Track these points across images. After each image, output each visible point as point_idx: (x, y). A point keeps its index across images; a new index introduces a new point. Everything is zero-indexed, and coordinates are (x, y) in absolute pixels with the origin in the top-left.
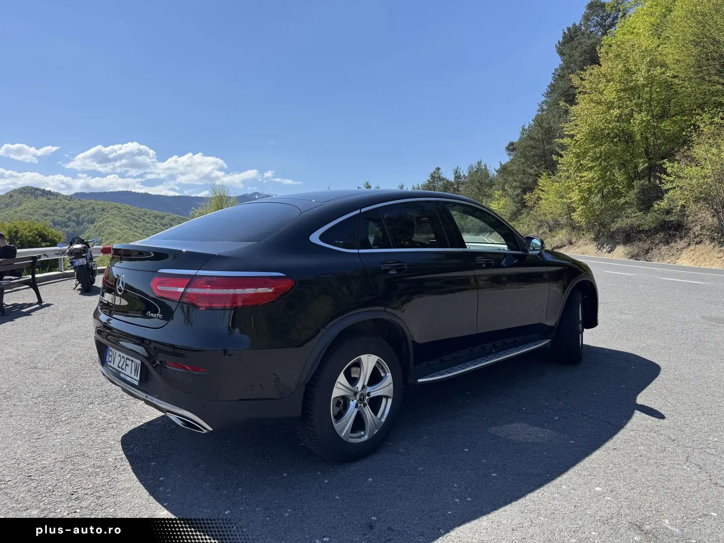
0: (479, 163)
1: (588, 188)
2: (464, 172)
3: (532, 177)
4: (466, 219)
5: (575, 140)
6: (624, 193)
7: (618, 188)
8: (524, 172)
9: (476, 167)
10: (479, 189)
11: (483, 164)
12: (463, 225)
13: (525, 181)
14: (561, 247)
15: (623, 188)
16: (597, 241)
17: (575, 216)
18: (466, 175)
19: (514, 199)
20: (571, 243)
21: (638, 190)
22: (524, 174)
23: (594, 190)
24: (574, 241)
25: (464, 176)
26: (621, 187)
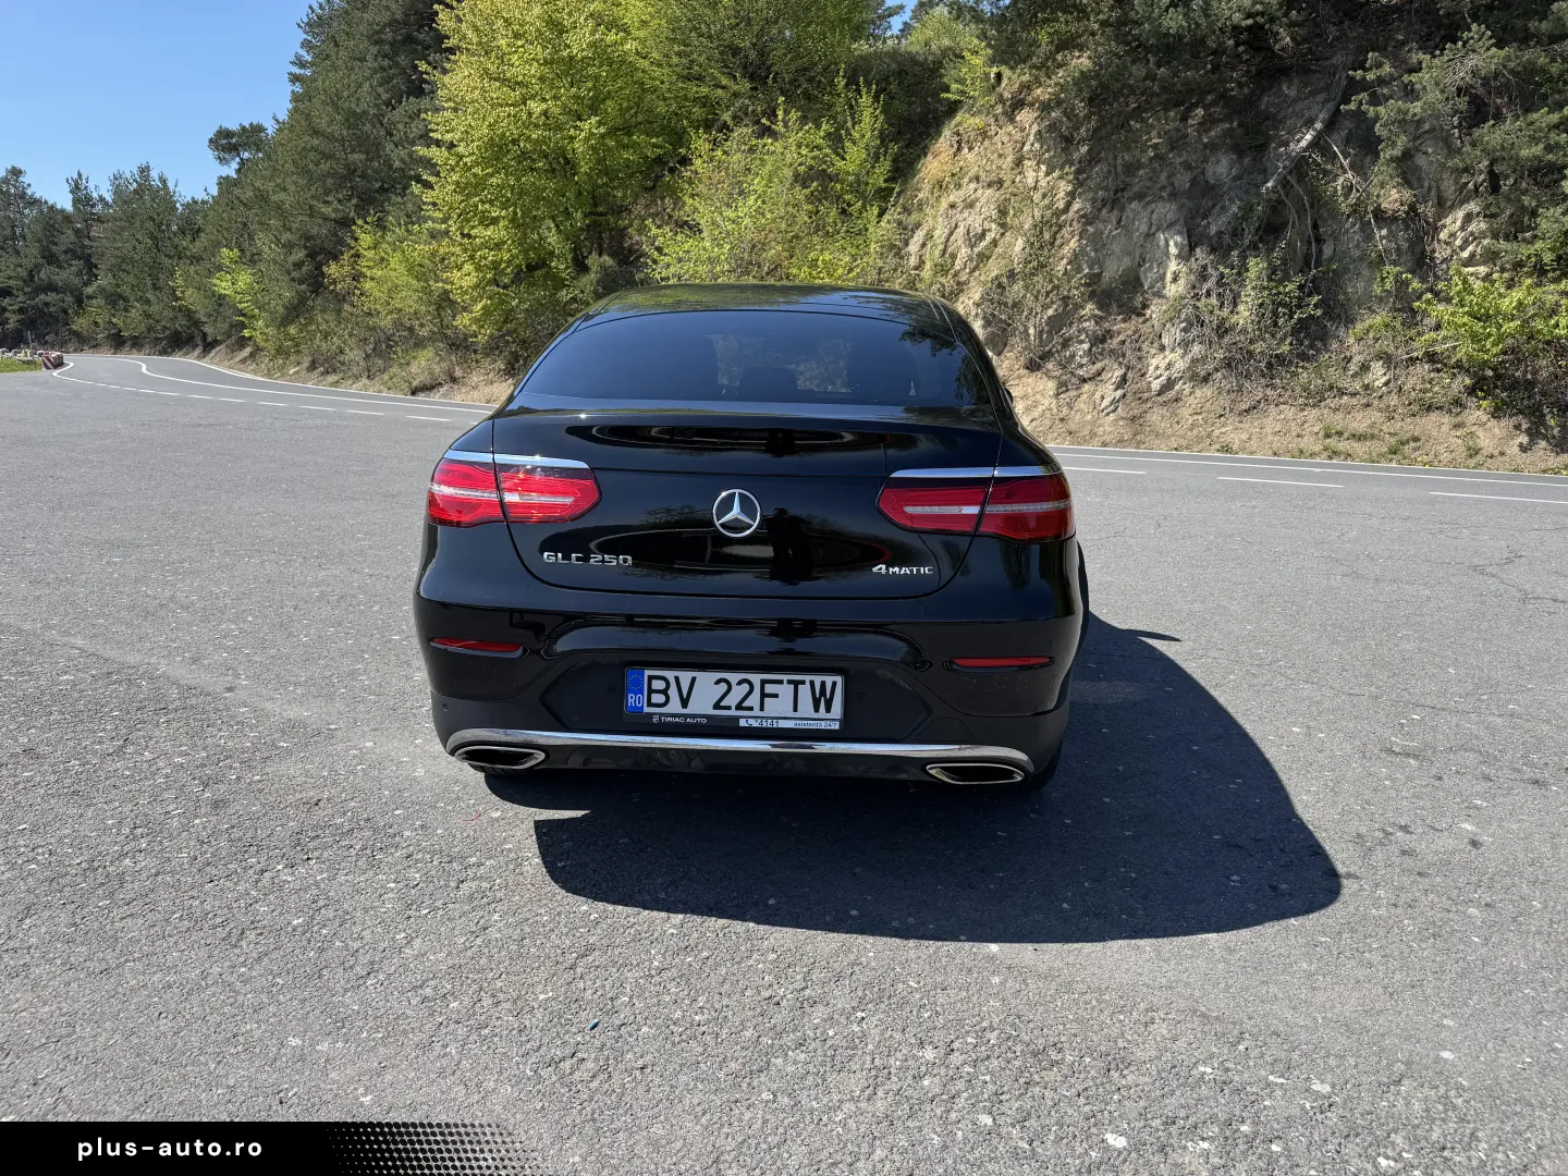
0: (144, 171)
1: (493, 262)
2: (101, 188)
3: (328, 223)
4: (126, 310)
5: (457, 155)
6: (567, 280)
7: (556, 268)
8: (312, 212)
9: (135, 180)
10: (154, 238)
11: (154, 174)
12: (121, 325)
13: (314, 232)
14: (433, 387)
15: (567, 268)
16: (512, 376)
17: (463, 321)
18: (109, 197)
19: (289, 273)
20: (454, 380)
21: (598, 275)
22: (311, 216)
23: (505, 268)
24: (458, 373)
25: (102, 199)
26: (562, 267)
